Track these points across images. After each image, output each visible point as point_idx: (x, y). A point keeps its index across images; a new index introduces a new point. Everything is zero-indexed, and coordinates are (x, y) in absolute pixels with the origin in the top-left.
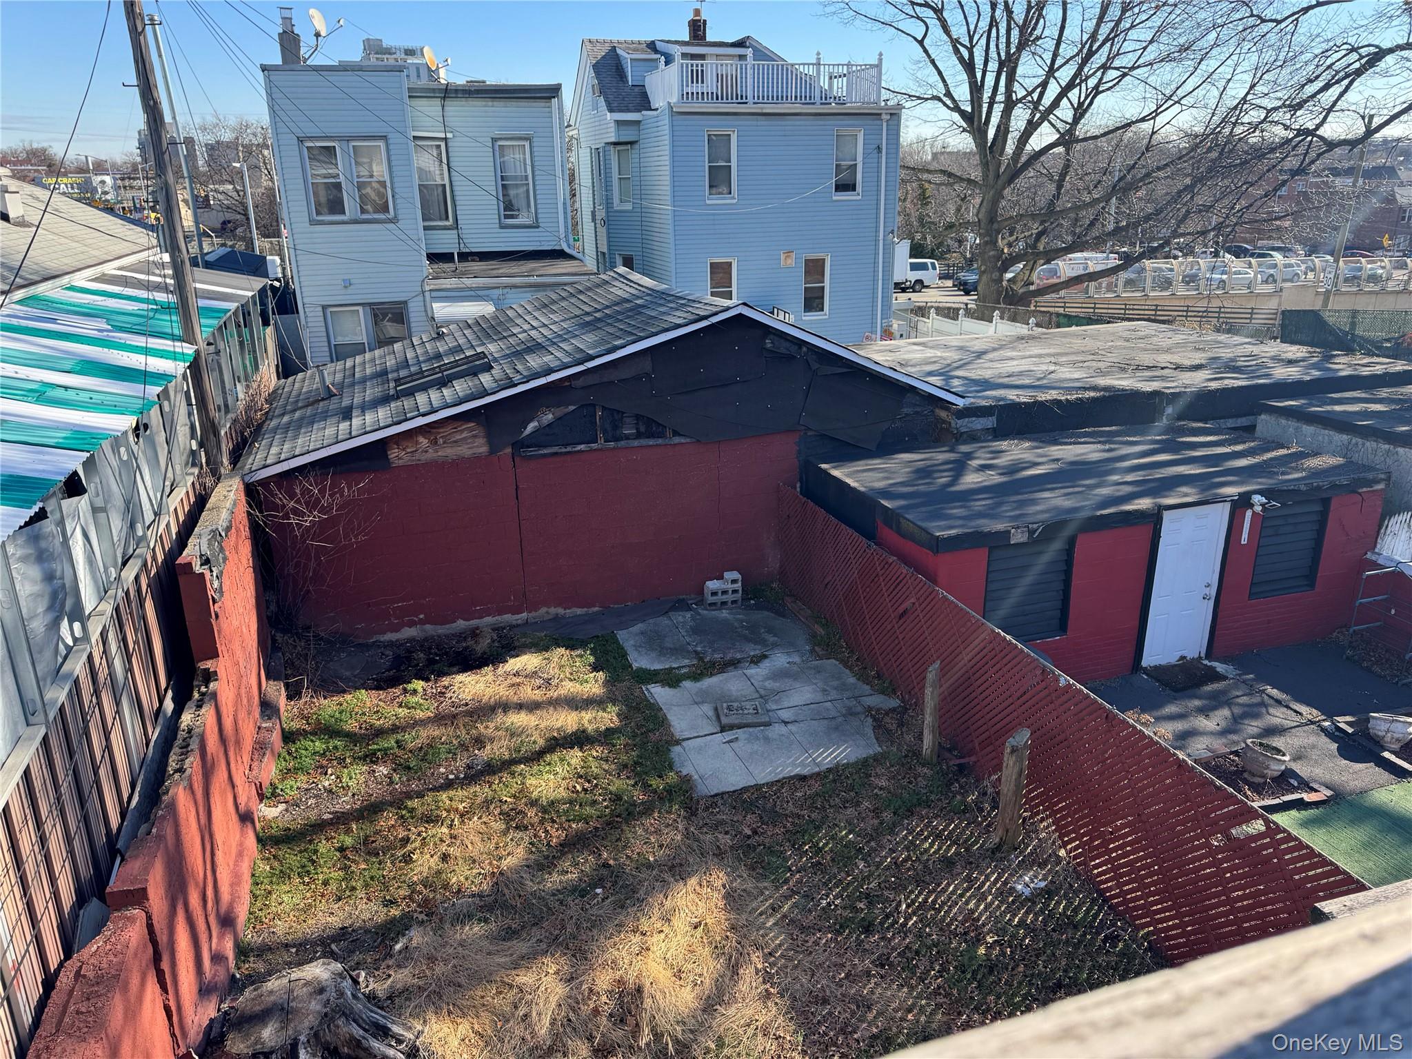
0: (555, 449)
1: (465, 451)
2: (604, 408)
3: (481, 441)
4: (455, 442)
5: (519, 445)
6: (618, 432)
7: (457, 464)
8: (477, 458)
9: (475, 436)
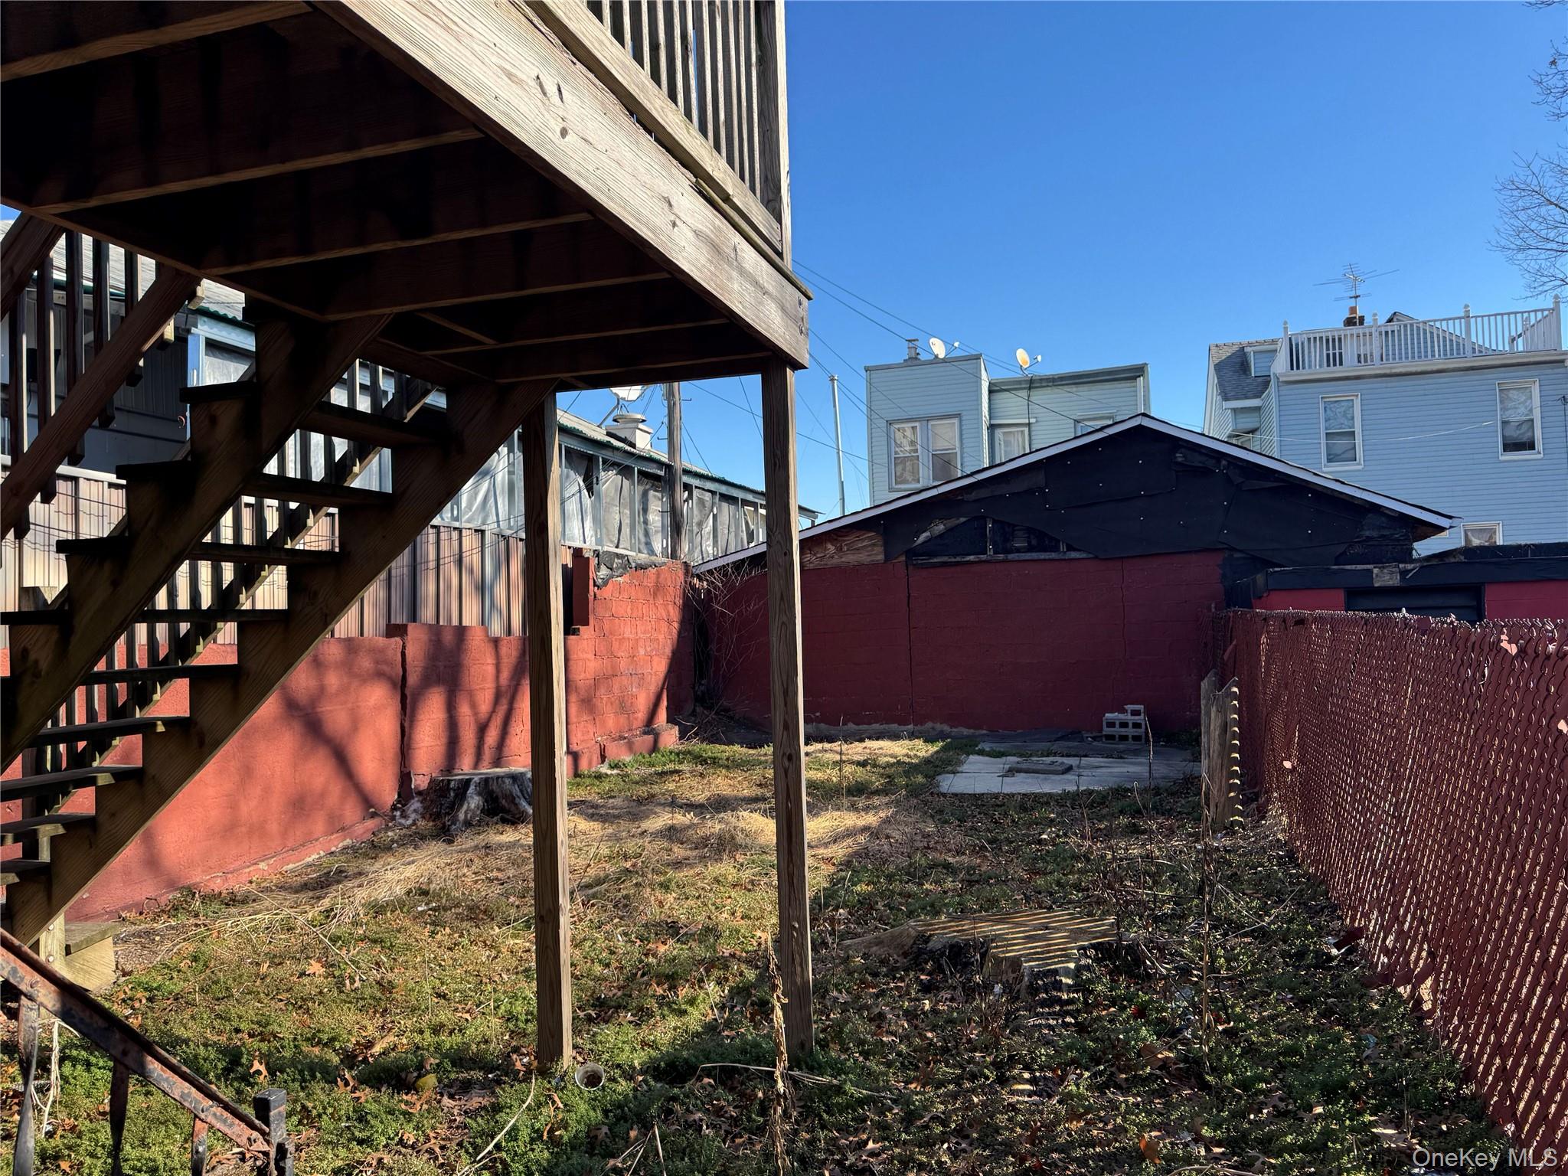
0: (945, 559)
1: (864, 557)
2: (994, 522)
3: (880, 549)
4: (857, 549)
5: (912, 553)
6: (1008, 545)
7: (857, 569)
8: (874, 565)
9: (874, 545)
